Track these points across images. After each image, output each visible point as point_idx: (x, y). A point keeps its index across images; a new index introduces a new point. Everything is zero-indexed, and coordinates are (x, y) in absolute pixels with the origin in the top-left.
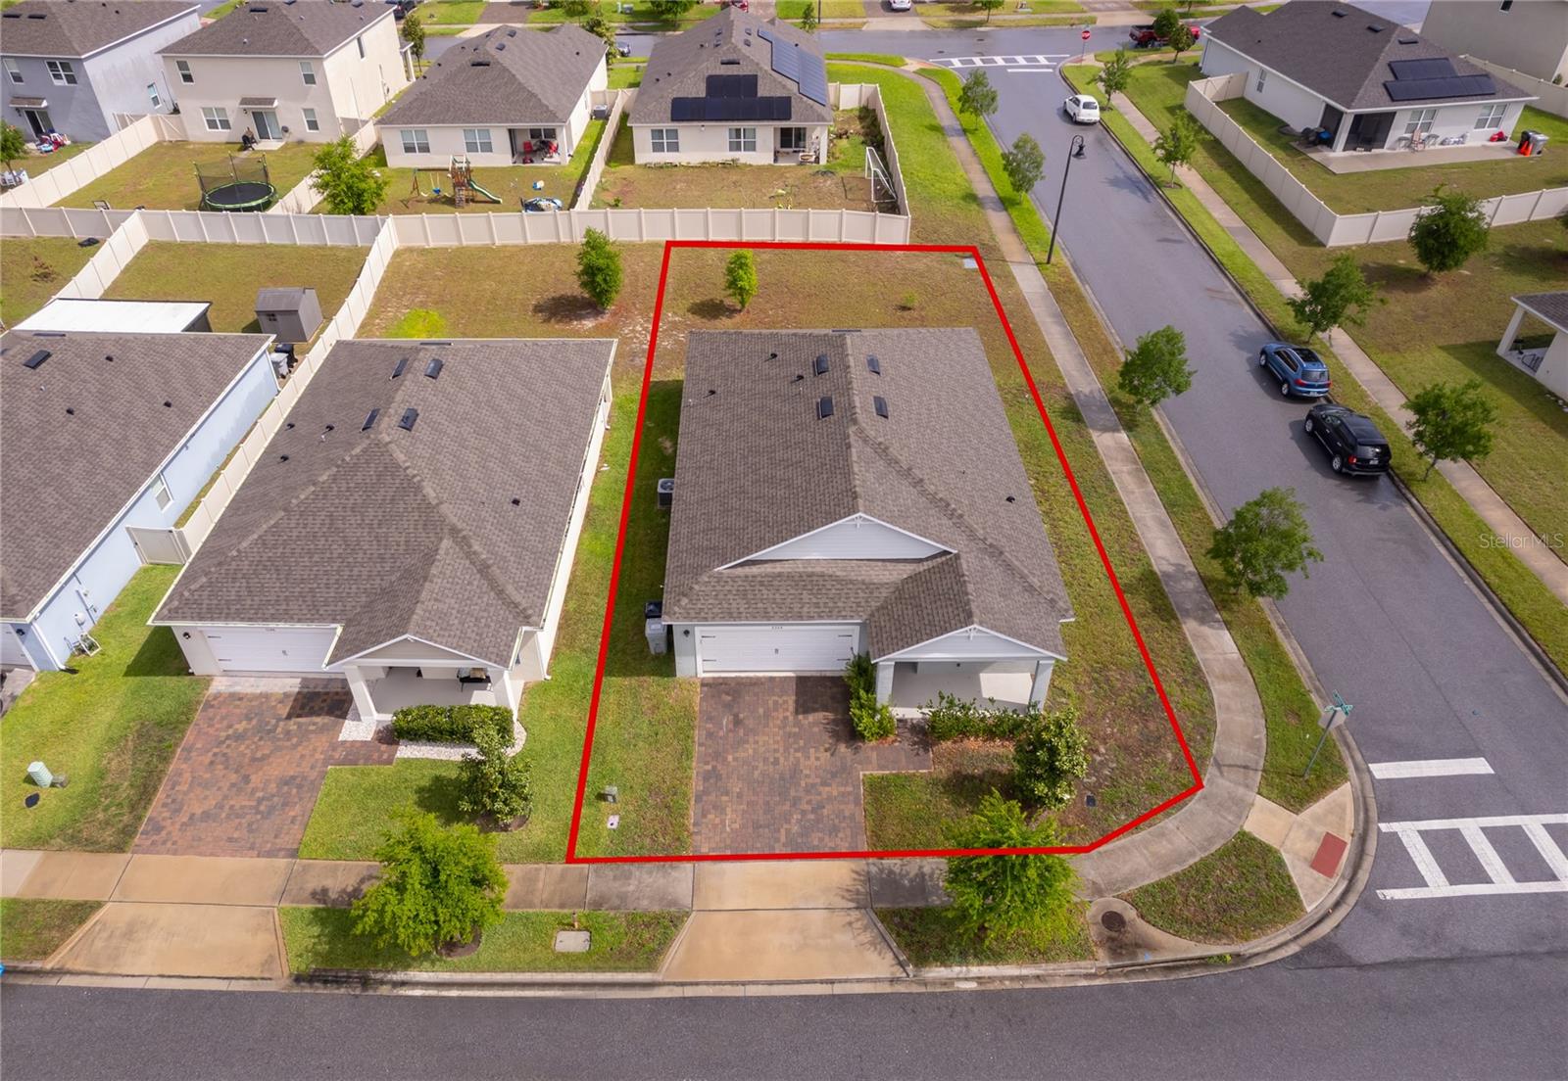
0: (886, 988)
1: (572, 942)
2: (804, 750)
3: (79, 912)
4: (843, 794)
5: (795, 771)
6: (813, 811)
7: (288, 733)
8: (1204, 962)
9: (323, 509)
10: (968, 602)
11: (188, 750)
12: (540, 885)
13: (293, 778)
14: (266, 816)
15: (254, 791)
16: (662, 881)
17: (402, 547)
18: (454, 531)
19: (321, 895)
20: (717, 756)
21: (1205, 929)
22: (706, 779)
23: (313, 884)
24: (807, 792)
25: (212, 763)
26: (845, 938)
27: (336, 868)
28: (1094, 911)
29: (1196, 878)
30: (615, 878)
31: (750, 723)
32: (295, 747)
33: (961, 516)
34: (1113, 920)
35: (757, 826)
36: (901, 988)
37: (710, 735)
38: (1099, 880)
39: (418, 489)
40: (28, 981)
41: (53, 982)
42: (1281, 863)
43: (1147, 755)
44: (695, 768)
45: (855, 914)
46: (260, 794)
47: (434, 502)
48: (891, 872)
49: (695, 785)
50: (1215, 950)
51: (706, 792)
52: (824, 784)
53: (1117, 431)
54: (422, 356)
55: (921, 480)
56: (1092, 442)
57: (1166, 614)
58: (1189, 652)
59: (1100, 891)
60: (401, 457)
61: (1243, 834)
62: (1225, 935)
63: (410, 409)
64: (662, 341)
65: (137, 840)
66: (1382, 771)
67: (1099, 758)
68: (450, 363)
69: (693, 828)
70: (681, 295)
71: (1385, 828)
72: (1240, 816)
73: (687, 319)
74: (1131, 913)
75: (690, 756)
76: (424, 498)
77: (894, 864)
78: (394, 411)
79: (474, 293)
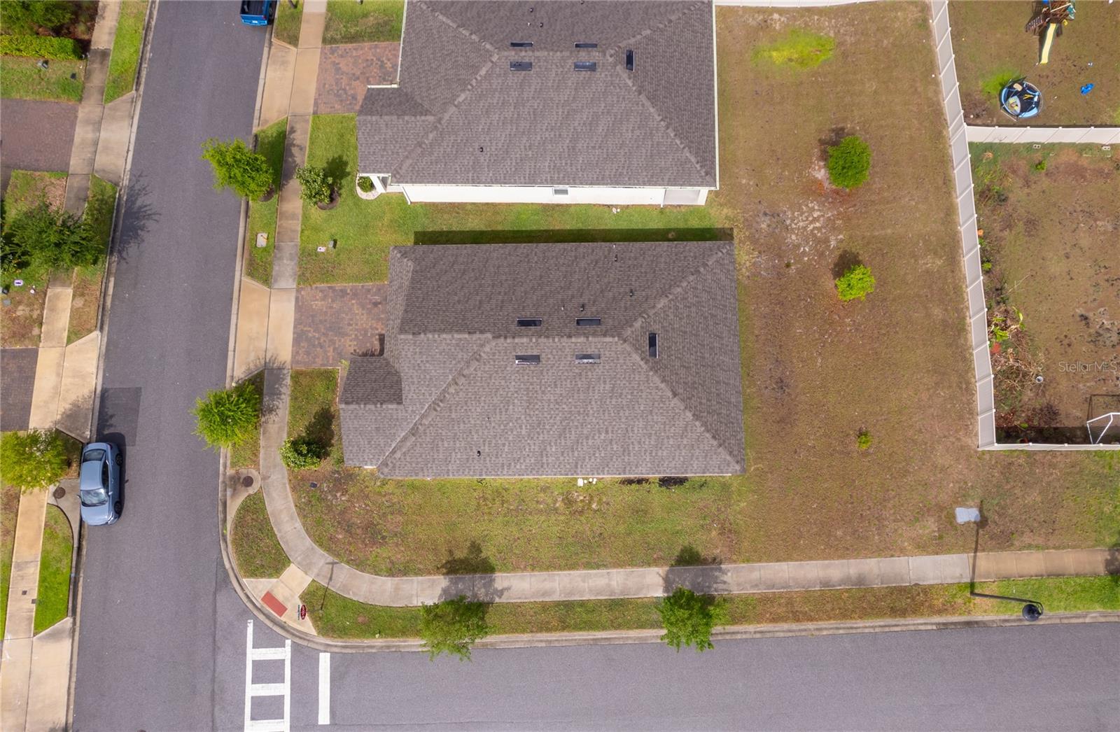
0: (229, 373)
1: (262, 241)
2: (356, 338)
4: (328, 358)
5: (344, 335)
6: (319, 343)
8: (225, 520)
9: (456, 46)
11: (376, 47)
12: (291, 222)
14: (337, 95)
15: (349, 85)
16: (288, 274)
17: (432, 97)
18: (439, 121)
19: (293, 131)
20: (355, 295)
21: (240, 522)
22: (341, 291)
23: (298, 127)
24: (330, 341)
25: (367, 60)
26: (252, 356)
27: (306, 133)
28: (253, 473)
29: (266, 527)
30: (291, 254)
31: (375, 310)
33: (435, 410)
34: (248, 482)
35: (313, 316)
37: (369, 291)
38: (270, 480)
39: (463, 90)
40: (267, 36)
41: (266, 44)
42: (270, 576)
43: (339, 523)
44: (348, 285)
45: (263, 362)
46: (348, 88)
47: (456, 103)
48: (284, 380)
49: (338, 286)
50: (229, 525)
51: (334, 291)
52: (335, 349)
53: (666, 589)
54: (595, 56)
55: (456, 383)
56: (649, 565)
57: (453, 568)
58: (419, 572)
59: (264, 478)
60: (483, 72)
61: (289, 562)
62: (236, 534)
63: (531, 64)
64: (797, 235)
65: (328, 47)
66: (325, 660)
67: (338, 495)
68: (600, 75)
69: (314, 286)
70: (868, 243)
71: (288, 642)
72: (300, 565)
73: (832, 251)
74: (252, 490)
75: (356, 281)
76: (458, 96)
77: (288, 381)
78: (525, 55)
79: (859, 77)
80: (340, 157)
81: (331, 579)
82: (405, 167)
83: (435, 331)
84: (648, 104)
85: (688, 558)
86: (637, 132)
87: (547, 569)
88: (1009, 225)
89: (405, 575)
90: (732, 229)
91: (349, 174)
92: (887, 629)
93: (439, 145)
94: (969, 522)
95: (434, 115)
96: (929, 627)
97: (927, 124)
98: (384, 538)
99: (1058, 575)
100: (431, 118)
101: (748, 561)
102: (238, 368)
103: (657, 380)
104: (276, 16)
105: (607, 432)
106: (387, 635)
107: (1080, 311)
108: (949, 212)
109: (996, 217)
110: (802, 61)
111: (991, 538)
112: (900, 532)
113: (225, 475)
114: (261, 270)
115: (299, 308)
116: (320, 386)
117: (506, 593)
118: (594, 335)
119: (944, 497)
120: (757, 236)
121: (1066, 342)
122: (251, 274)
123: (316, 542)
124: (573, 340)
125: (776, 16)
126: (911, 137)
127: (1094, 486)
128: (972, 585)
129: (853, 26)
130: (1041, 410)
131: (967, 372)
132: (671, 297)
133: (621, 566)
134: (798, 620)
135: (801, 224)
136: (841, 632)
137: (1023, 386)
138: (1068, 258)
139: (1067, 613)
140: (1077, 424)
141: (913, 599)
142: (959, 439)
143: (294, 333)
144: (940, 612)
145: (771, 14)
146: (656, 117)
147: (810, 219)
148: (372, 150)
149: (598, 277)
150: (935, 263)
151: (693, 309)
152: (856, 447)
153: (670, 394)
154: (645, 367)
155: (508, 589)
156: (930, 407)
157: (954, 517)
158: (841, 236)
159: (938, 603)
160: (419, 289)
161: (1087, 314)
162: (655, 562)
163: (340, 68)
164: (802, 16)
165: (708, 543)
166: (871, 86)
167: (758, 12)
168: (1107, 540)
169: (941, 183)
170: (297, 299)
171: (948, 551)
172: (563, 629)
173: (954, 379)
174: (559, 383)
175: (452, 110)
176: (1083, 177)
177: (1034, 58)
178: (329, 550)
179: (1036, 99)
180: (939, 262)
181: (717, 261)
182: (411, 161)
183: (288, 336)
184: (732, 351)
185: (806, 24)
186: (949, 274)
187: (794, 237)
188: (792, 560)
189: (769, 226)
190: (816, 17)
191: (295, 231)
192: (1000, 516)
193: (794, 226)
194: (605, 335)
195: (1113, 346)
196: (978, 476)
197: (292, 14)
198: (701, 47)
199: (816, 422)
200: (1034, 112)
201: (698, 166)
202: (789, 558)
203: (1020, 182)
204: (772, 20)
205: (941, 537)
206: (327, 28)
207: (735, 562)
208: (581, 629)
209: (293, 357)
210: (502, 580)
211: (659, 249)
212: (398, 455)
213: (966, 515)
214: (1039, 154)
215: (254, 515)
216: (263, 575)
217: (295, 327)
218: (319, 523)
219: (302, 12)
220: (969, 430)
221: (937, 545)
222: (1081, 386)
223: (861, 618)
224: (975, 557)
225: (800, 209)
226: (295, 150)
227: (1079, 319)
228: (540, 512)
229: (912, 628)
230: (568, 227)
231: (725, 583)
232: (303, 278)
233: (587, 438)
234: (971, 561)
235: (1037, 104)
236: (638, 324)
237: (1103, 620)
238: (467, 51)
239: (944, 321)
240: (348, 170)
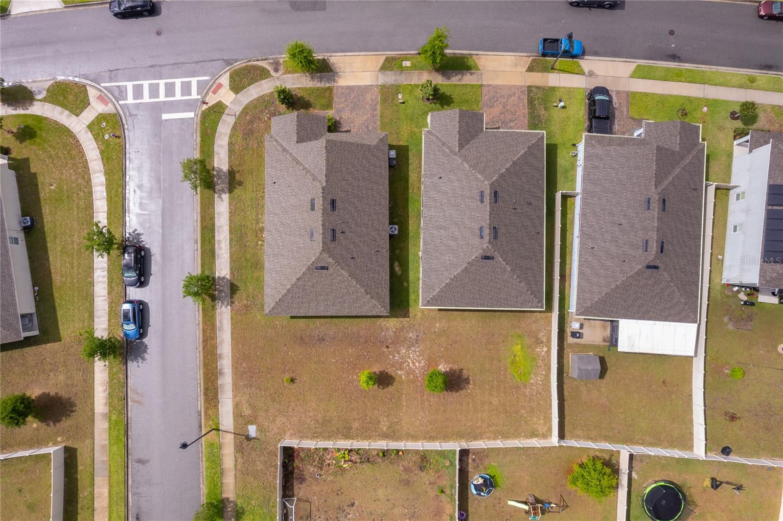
0: (333, 54)
1: (407, 64)
2: (349, 118)
3: (531, 69)
4: (339, 104)
5: (351, 111)
6: (347, 99)
7: (497, 122)
8: (258, 60)
10: (297, 121)
11: (525, 117)
12: (416, 78)
13: (491, 107)
14: (494, 97)
15: (500, 104)
16: (386, 79)
17: (471, 150)
18: (456, 154)
19: (471, 74)
20: (373, 116)
21: (256, 68)
22: (376, 109)
23: (474, 77)
24: (348, 105)
25: (516, 112)
26: (341, 65)
27: (470, 82)
28: (280, 72)
29: (253, 81)
30: (398, 80)
31: (364, 127)
32: (494, 118)
33: (293, 160)
34: (276, 70)
35: (362, 95)
36: (329, 54)
37: (375, 123)
38: (277, 80)
39: (470, 166)
40: (534, 54)
41: (529, 54)
42: (230, 85)
43: (254, 117)
44: (378, 112)
45: (338, 71)
46: (498, 103)
47: (464, 162)
48: (328, 83)
49: (379, 107)
50: (255, 63)
51: (376, 105)
52: (344, 107)
53: (219, 278)
54: (487, 238)
55: (304, 169)
56: (230, 270)
57: (231, 173)
58: (230, 157)
59: (278, 78)
60: (479, 176)
61: (237, 94)
62: (250, 66)
63: (483, 202)
64: (405, 353)
65: (526, 89)
66: (191, 115)
67: (268, 115)
68: (477, 241)
69: (379, 94)
70: (398, 391)
71: (199, 97)
72: (235, 99)
73: (395, 371)
74: (272, 72)
75: (381, 116)
76: (468, 163)
77: (328, 85)
78: (487, 199)
79: (502, 394)
80: (453, 102)
81: (228, 115)
82: (432, 137)
83: (328, 157)
84: (463, 268)
85: (234, 289)
86: (448, 262)
87: (230, 220)
88: (406, 470)
89: (229, 151)
90: (409, 317)
91: (443, 107)
92: (199, 385)
93: (443, 155)
94: (248, 431)
95: (459, 151)
96: (199, 407)
97: (469, 430)
98: (246, 139)
99: (222, 473)
100: (457, 150)
101: (232, 319)
102: (336, 59)
103: (304, 270)
104: (547, 58)
105: (283, 246)
106: (201, 144)
107: (357, 503)
108: (414, 438)
109: (411, 464)
110: (513, 362)
111: (240, 442)
112: (245, 396)
113: (281, 58)
114: (389, 65)
115: (367, 88)
116: (324, 101)
117: (220, 199)
118: (324, 238)
119: (260, 419)
120: (405, 331)
121: (340, 493)
122: (387, 59)
123: (246, 106)
124: (321, 227)
125: (545, 349)
126: (460, 421)
127: (264, 497)
128: (218, 430)
129: (537, 394)
130: (303, 475)
131: (323, 437)
132: (350, 278)
133: (230, 256)
134: (203, 342)
135: (411, 356)
136: (198, 363)
137: (315, 466)
138: (387, 500)
139: (204, 476)
140: (296, 493)
141: (212, 400)
142: (289, 430)
143: (353, 86)
144: (205, 412)
145: (547, 346)
146: (456, 273)
147: (415, 361)
148: (442, 119)
149: (364, 241)
150: (384, 427)
151: (345, 291)
152: (287, 377)
153: (298, 277)
154: (309, 264)
155: (222, 201)
156: (306, 416)
157: (252, 424)
158: (403, 377)
159: (210, 412)
160: (357, 149)
161: (355, 505)
162: (232, 273)
163: (511, 97)
164: (545, 365)
165: (241, 298)
166: (495, 401)
167: (548, 339)
168: (239, 501)
169: (432, 435)
170: (372, 86)
171: (234, 420)
172: (202, 228)
173: (320, 430)
174: (303, 221)
175: (460, 161)
176: (435, 515)
177: (511, 497)
178: (242, 112)
179: (482, 494)
180: (385, 429)
181: (375, 305)
182: (435, 140)
183: (351, 83)
184: (327, 311)
185: (541, 367)
186: (377, 434)
187: (404, 351)
188: (232, 340)
189: (411, 338)
190: (544, 373)
191: (411, 80)
192: (251, 448)
193: (410, 351)
194: (323, 243)
195: (337, 518)
196: (271, 439)
197: (548, 67)
198: (508, 301)
199: (300, 357)
200: (474, 492)
201: (431, 296)
202: (233, 339)
203: (432, 480)
204: (543, 346)
205: (241, 416)
206: (538, 88)
207: (231, 312)
208: (202, 236)
209: (341, 87)
210: (226, 197)
211: (384, 274)
212: (275, 143)
213: (252, 430)
214: (449, 492)
215: (259, 74)
216: (230, 81)
217: (356, 86)
218: (255, 107)
219: (549, 72)
220: (292, 436)
221: (238, 415)
222: (316, 497)
223: (204, 373)
224: (231, 433)
225: (420, 356)
226: (459, 77)
227: (352, 501)
228: (257, 215)
229: (199, 398)
230: (410, 228)
231: (221, 307)
232: (383, 87)
233: (280, 236)
234: (230, 431)
235: (479, 494)
236: (330, 260)
237: (202, 493)
238: (496, 167)
239: (351, 428)
240: (445, 107)
